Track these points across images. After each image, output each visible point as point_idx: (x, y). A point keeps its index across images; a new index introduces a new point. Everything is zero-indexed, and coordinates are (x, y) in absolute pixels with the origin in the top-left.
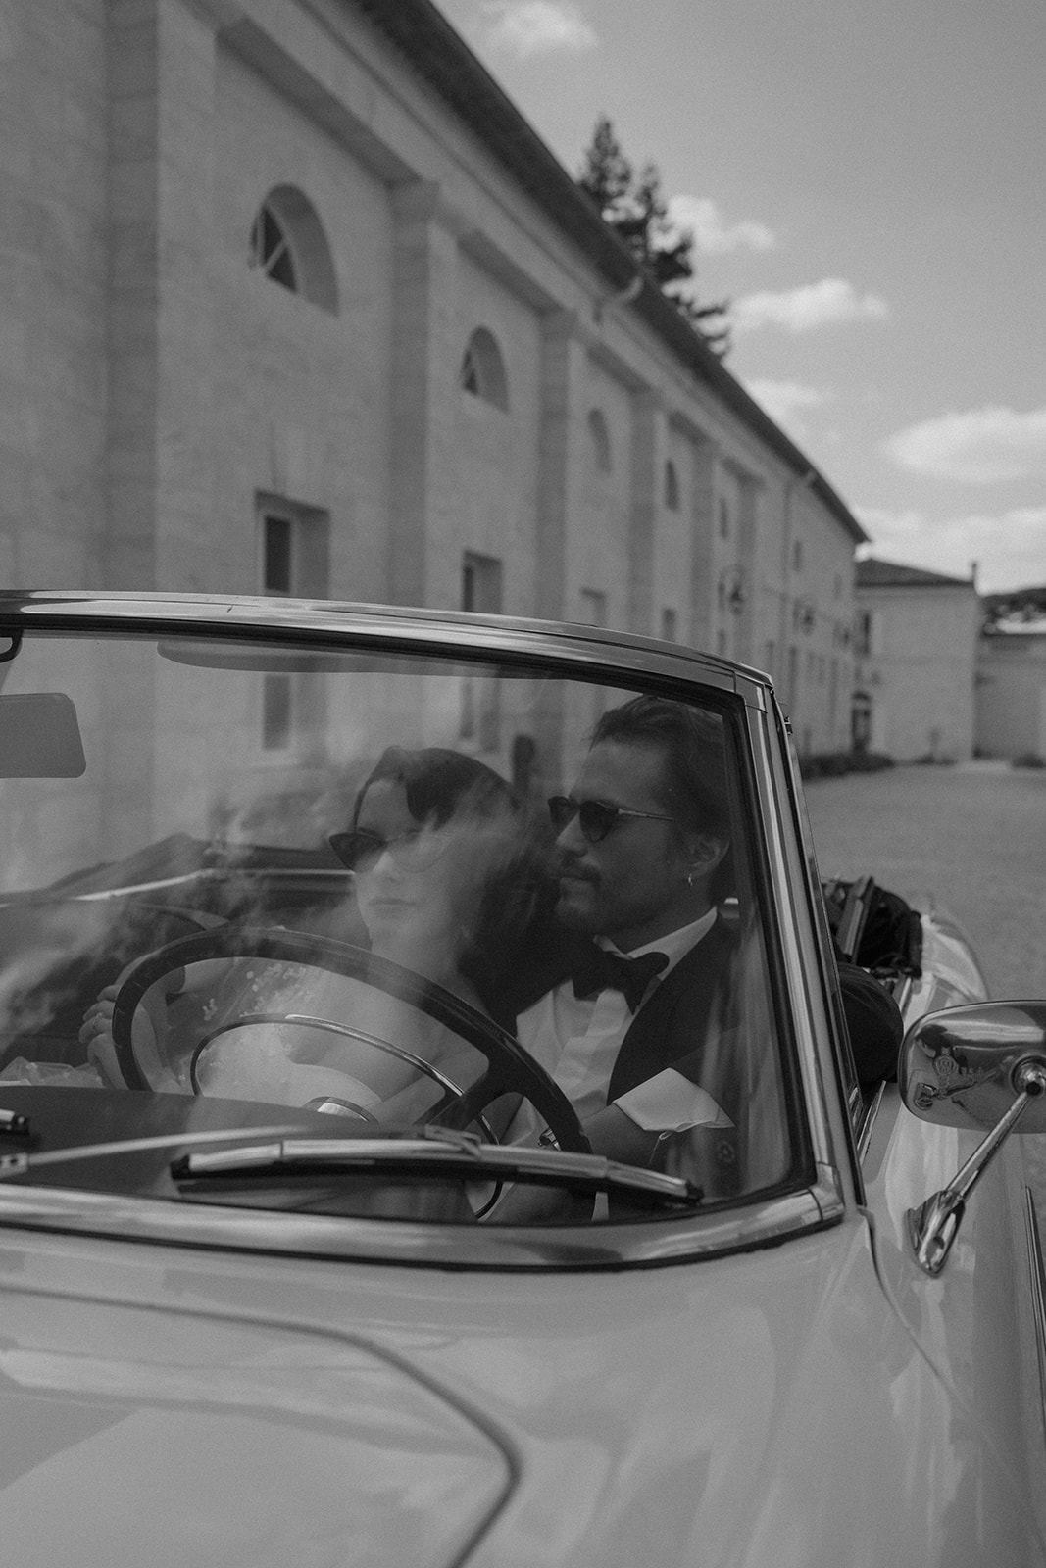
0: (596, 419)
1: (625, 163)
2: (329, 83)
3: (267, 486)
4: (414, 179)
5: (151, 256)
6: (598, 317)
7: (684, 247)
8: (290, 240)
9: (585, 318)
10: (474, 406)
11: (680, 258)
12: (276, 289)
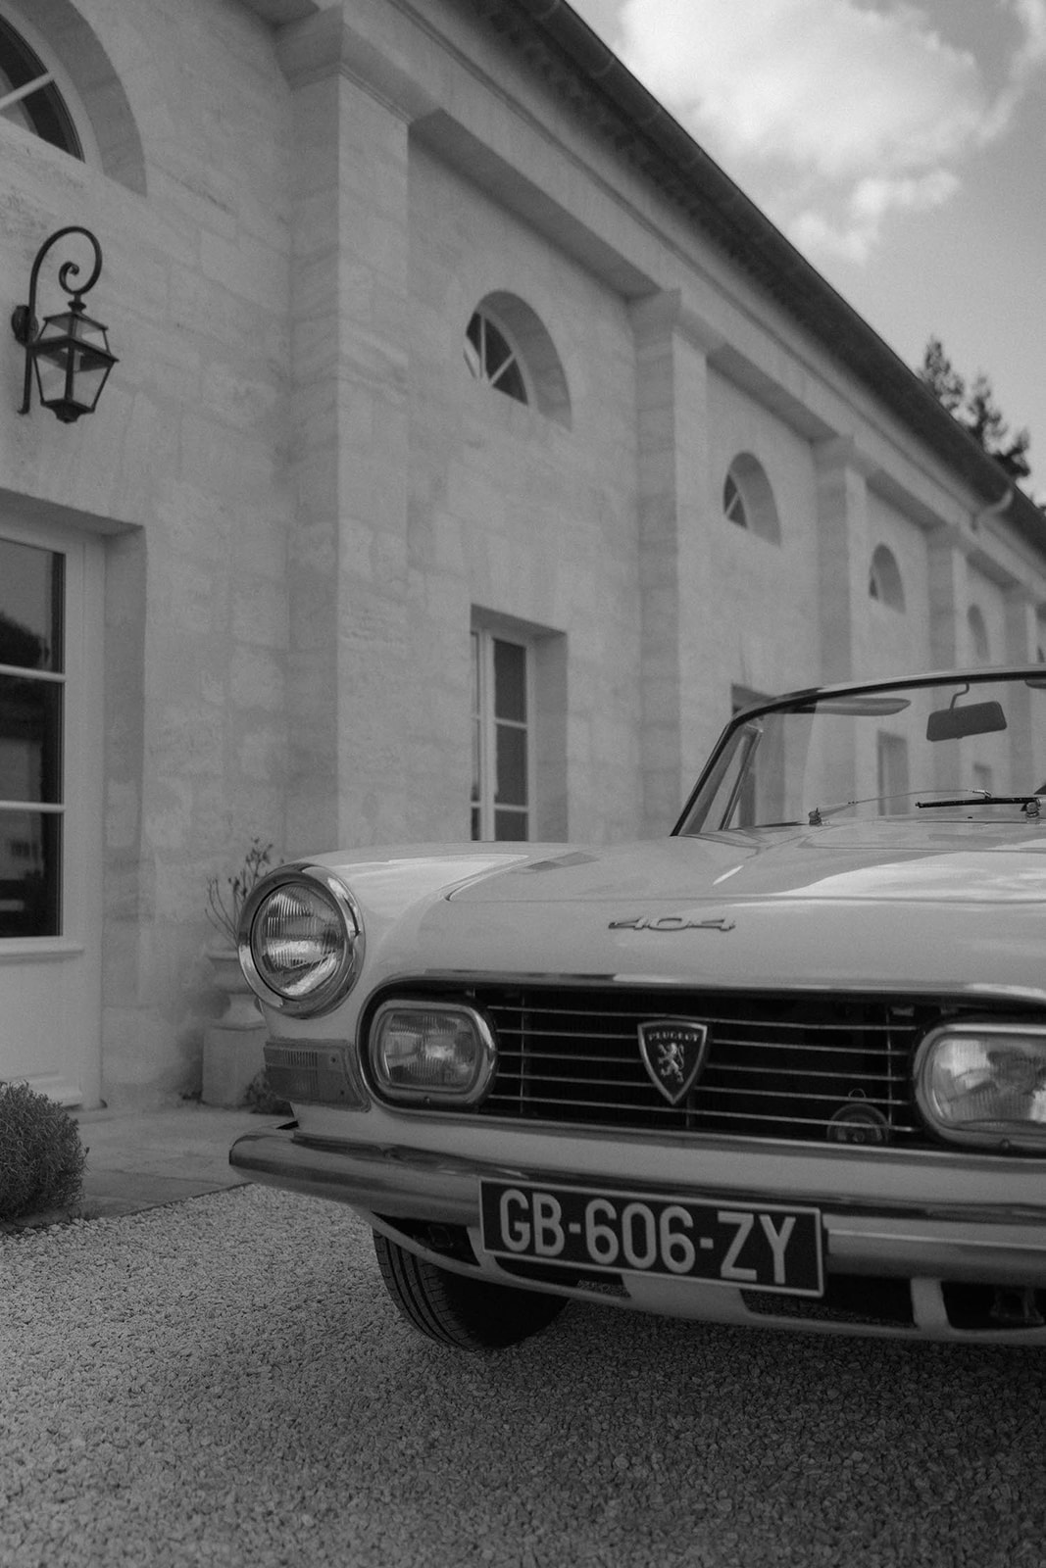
0: (975, 615)
1: (956, 377)
2: (775, 375)
3: (739, 681)
4: (831, 435)
5: (673, 517)
6: (974, 527)
7: (1018, 449)
8: (742, 493)
9: (966, 529)
10: (878, 608)
11: (1016, 459)
12: (734, 528)
